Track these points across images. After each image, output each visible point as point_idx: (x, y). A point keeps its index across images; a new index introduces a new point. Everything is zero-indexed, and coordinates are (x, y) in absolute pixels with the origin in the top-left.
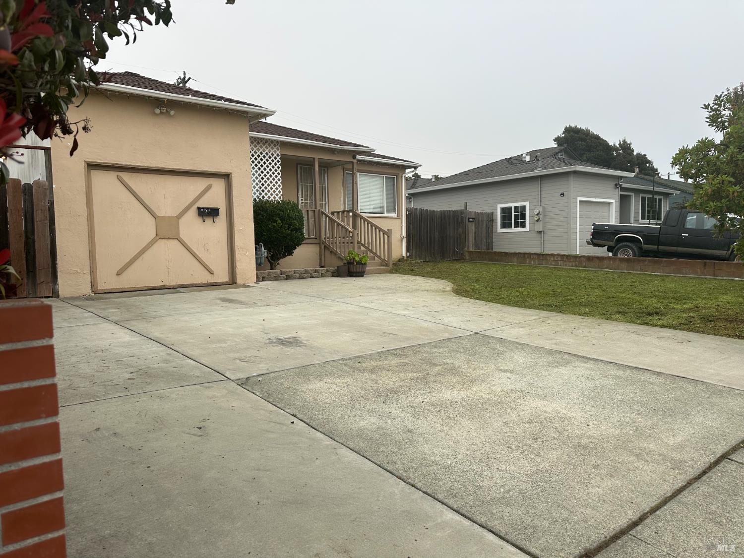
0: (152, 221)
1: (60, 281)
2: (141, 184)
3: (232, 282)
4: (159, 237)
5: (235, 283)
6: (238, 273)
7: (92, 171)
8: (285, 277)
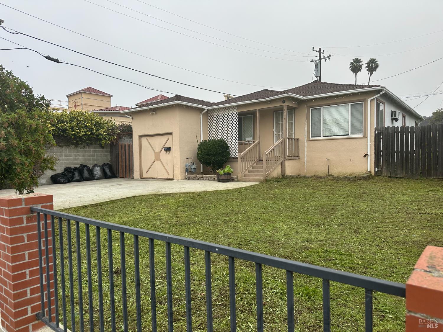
0: (154, 153)
1: (134, 173)
2: (152, 141)
4: (156, 160)
5: (174, 179)
6: (174, 175)
7: (141, 138)
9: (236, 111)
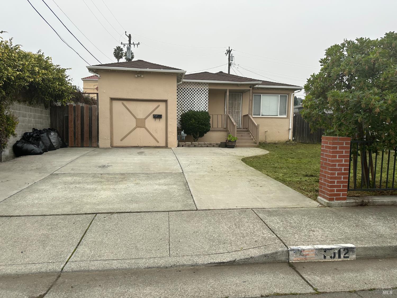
0: (135, 120)
1: (100, 142)
2: (131, 105)
3: (166, 147)
4: (137, 126)
5: (168, 147)
6: (168, 143)
7: (113, 101)
8: (194, 146)
9: (207, 88)
